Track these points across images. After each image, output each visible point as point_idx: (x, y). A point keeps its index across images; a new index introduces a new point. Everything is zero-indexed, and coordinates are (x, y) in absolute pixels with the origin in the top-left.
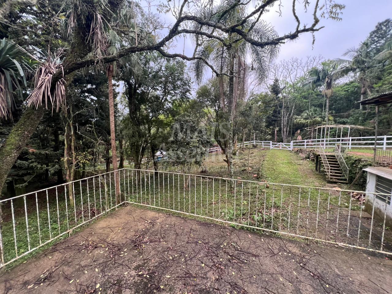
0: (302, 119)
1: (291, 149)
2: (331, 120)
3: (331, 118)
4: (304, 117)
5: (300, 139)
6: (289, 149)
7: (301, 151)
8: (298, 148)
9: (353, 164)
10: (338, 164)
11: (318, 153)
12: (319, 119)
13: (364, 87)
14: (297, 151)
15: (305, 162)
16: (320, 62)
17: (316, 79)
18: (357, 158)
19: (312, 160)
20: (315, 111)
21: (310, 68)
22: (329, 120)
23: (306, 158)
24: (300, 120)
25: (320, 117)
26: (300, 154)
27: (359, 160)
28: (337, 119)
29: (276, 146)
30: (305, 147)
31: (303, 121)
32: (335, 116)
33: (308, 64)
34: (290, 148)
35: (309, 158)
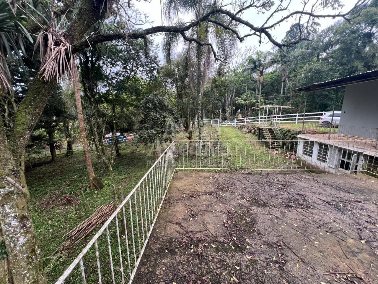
0: (242, 101)
1: (235, 126)
2: (262, 102)
3: (263, 100)
4: (244, 99)
5: (240, 117)
6: (234, 126)
7: (244, 127)
8: (240, 125)
9: (285, 133)
10: (275, 135)
11: (261, 128)
12: (255, 101)
13: (284, 76)
14: (241, 127)
15: (249, 135)
16: (255, 52)
17: (253, 67)
18: (287, 130)
19: (253, 133)
20: (251, 94)
21: (247, 57)
22: (261, 101)
23: (249, 132)
24: (240, 101)
25: (255, 99)
26: (243, 129)
27: (289, 131)
28: (267, 101)
29: (223, 123)
30: (246, 123)
31: (243, 102)
32: (265, 99)
33: (246, 52)
34: (234, 124)
35: (251, 132)
